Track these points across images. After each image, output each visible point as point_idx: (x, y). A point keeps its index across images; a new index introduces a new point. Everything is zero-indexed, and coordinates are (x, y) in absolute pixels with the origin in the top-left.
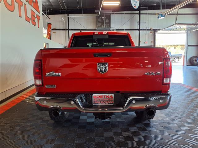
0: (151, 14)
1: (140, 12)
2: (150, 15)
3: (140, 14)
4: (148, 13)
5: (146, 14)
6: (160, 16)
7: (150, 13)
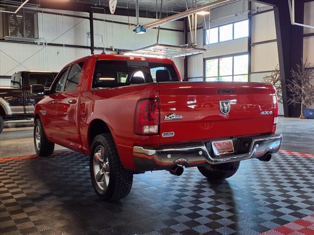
0: (111, 21)
1: (91, 15)
2: (108, 23)
3: (91, 19)
4: (105, 19)
5: (103, 20)
6: (138, 29)
7: (108, 19)
